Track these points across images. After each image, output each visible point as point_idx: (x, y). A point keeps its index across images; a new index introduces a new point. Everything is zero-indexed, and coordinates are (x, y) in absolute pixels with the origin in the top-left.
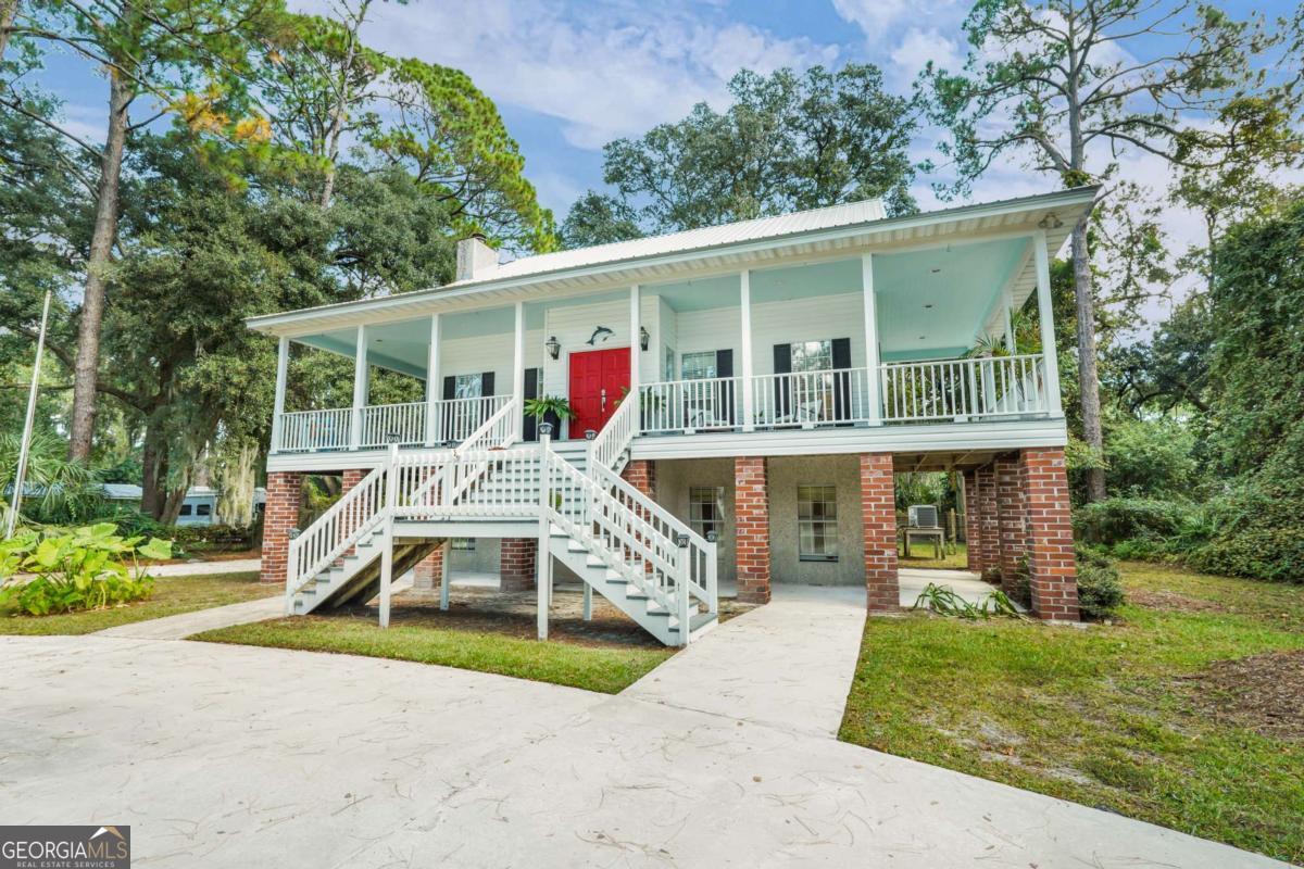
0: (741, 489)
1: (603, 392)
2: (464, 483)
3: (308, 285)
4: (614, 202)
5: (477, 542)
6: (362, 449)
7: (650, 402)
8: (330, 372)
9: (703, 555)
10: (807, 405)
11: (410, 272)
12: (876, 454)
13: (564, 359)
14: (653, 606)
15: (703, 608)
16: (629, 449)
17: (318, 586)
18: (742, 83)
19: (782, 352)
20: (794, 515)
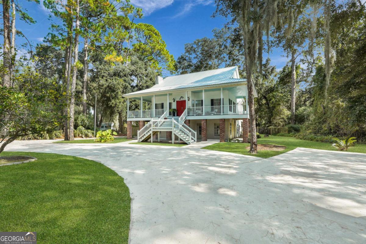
0: (202, 124)
1: (182, 108)
2: (161, 123)
3: (126, 83)
4: (187, 57)
6: (143, 117)
7: (189, 109)
9: (195, 134)
10: (215, 110)
13: (176, 102)
14: (187, 140)
15: (194, 141)
16: (185, 118)
17: (142, 138)
18: (215, 31)
19: (212, 101)
20: (214, 128)
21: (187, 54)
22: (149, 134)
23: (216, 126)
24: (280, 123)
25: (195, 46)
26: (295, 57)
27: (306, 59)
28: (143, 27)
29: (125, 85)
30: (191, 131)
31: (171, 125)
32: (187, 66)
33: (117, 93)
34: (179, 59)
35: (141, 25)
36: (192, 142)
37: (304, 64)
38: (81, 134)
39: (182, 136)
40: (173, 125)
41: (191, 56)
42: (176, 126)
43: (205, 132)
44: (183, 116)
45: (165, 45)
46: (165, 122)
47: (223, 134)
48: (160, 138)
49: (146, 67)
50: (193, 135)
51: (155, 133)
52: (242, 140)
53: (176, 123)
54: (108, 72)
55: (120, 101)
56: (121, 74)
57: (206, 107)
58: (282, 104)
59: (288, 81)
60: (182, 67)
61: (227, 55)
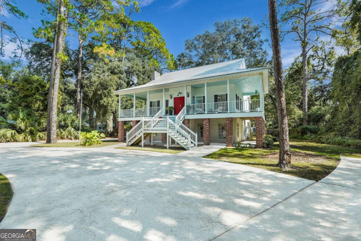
1: (180, 105)
2: (155, 124)
3: (121, 81)
4: (187, 54)
5: (157, 134)
6: (135, 117)
7: (188, 107)
8: (126, 99)
9: (195, 136)
10: (220, 108)
11: (141, 76)
13: (173, 99)
14: (185, 144)
15: (195, 145)
16: (184, 117)
17: (132, 141)
18: (217, 24)
19: (216, 97)
20: (218, 129)
21: (187, 51)
22: (139, 136)
23: (221, 127)
24: (291, 123)
25: (196, 42)
26: (307, 51)
27: (316, 55)
28: (142, 24)
29: (120, 82)
30: (190, 132)
31: (166, 126)
32: (188, 63)
33: (110, 90)
34: (179, 56)
35: (139, 23)
36: (191, 147)
37: (314, 60)
38: (70, 136)
39: (178, 139)
40: (168, 126)
41: (191, 53)
42: (172, 127)
43: (207, 133)
44: (182, 115)
45: (164, 43)
46: (160, 122)
47: (230, 136)
48: (153, 140)
49: (143, 65)
50: (193, 137)
51: (147, 135)
52: (255, 144)
53: (172, 122)
54: (103, 69)
55: (113, 99)
56: (116, 70)
57: (209, 103)
58: (292, 103)
59: (297, 78)
60: (182, 64)
61: (230, 51)
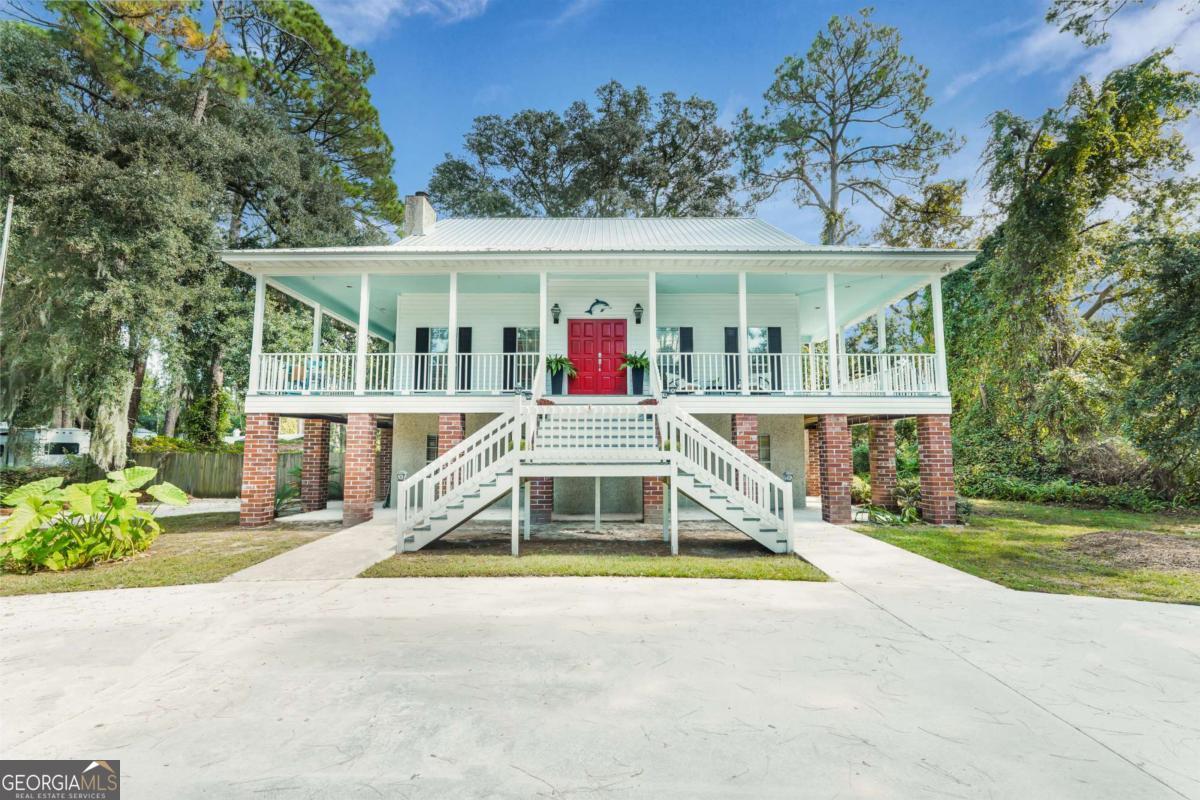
0: (741, 438)
1: (600, 355)
12: (836, 415)
13: (563, 325)
19: (731, 334)
47: (844, 484)
